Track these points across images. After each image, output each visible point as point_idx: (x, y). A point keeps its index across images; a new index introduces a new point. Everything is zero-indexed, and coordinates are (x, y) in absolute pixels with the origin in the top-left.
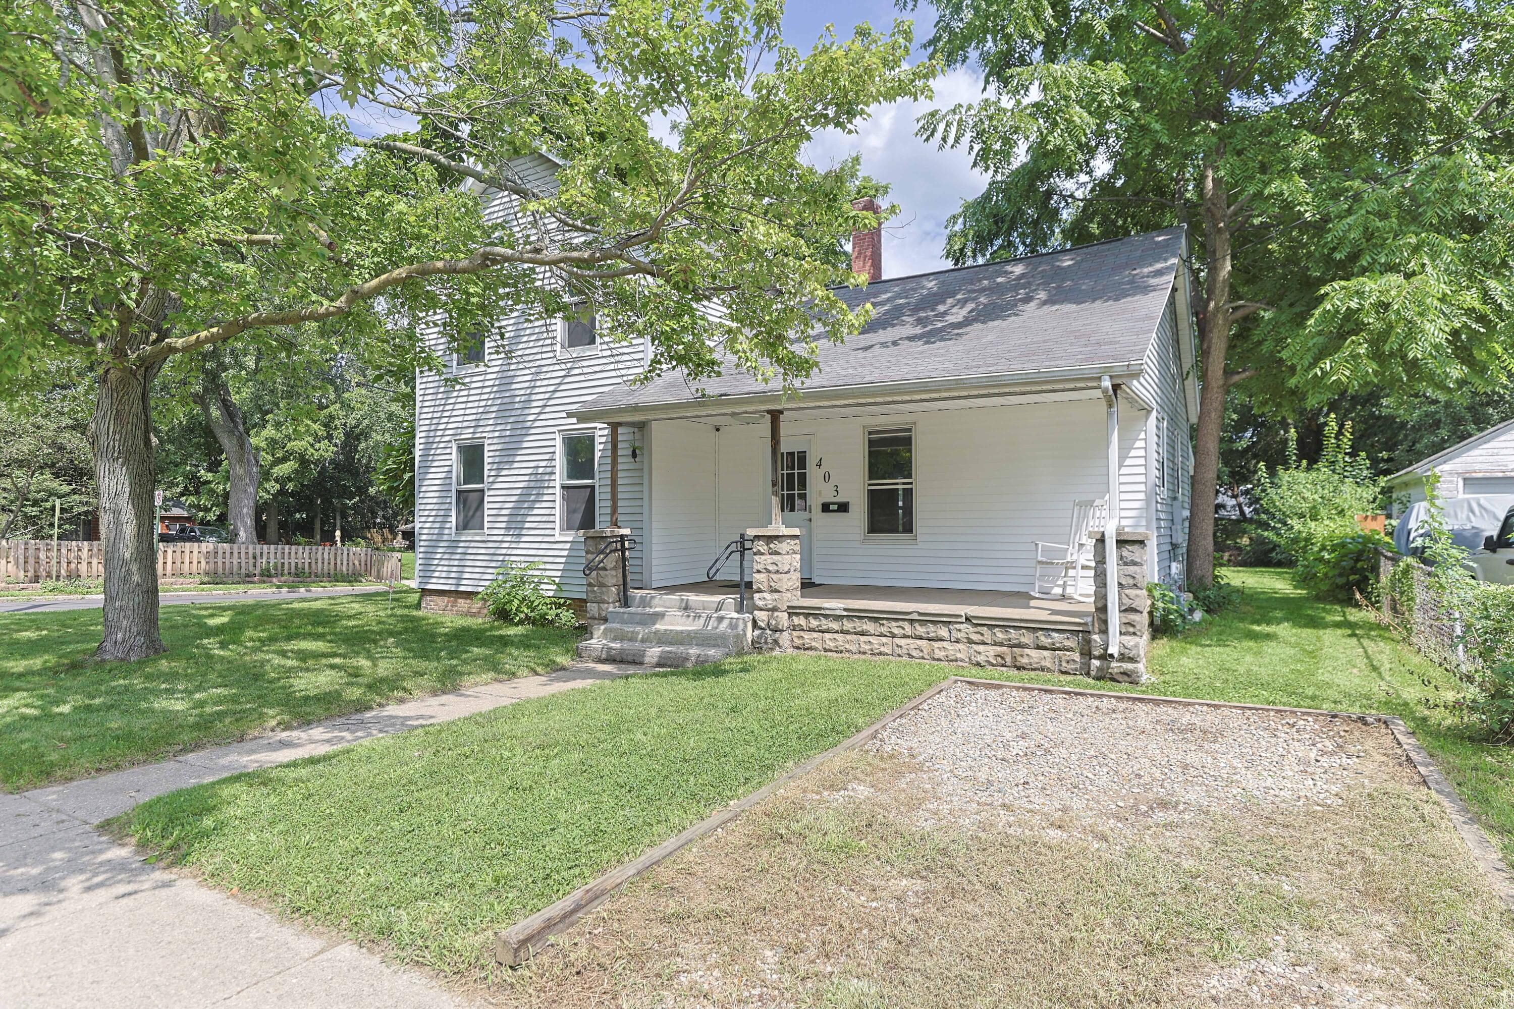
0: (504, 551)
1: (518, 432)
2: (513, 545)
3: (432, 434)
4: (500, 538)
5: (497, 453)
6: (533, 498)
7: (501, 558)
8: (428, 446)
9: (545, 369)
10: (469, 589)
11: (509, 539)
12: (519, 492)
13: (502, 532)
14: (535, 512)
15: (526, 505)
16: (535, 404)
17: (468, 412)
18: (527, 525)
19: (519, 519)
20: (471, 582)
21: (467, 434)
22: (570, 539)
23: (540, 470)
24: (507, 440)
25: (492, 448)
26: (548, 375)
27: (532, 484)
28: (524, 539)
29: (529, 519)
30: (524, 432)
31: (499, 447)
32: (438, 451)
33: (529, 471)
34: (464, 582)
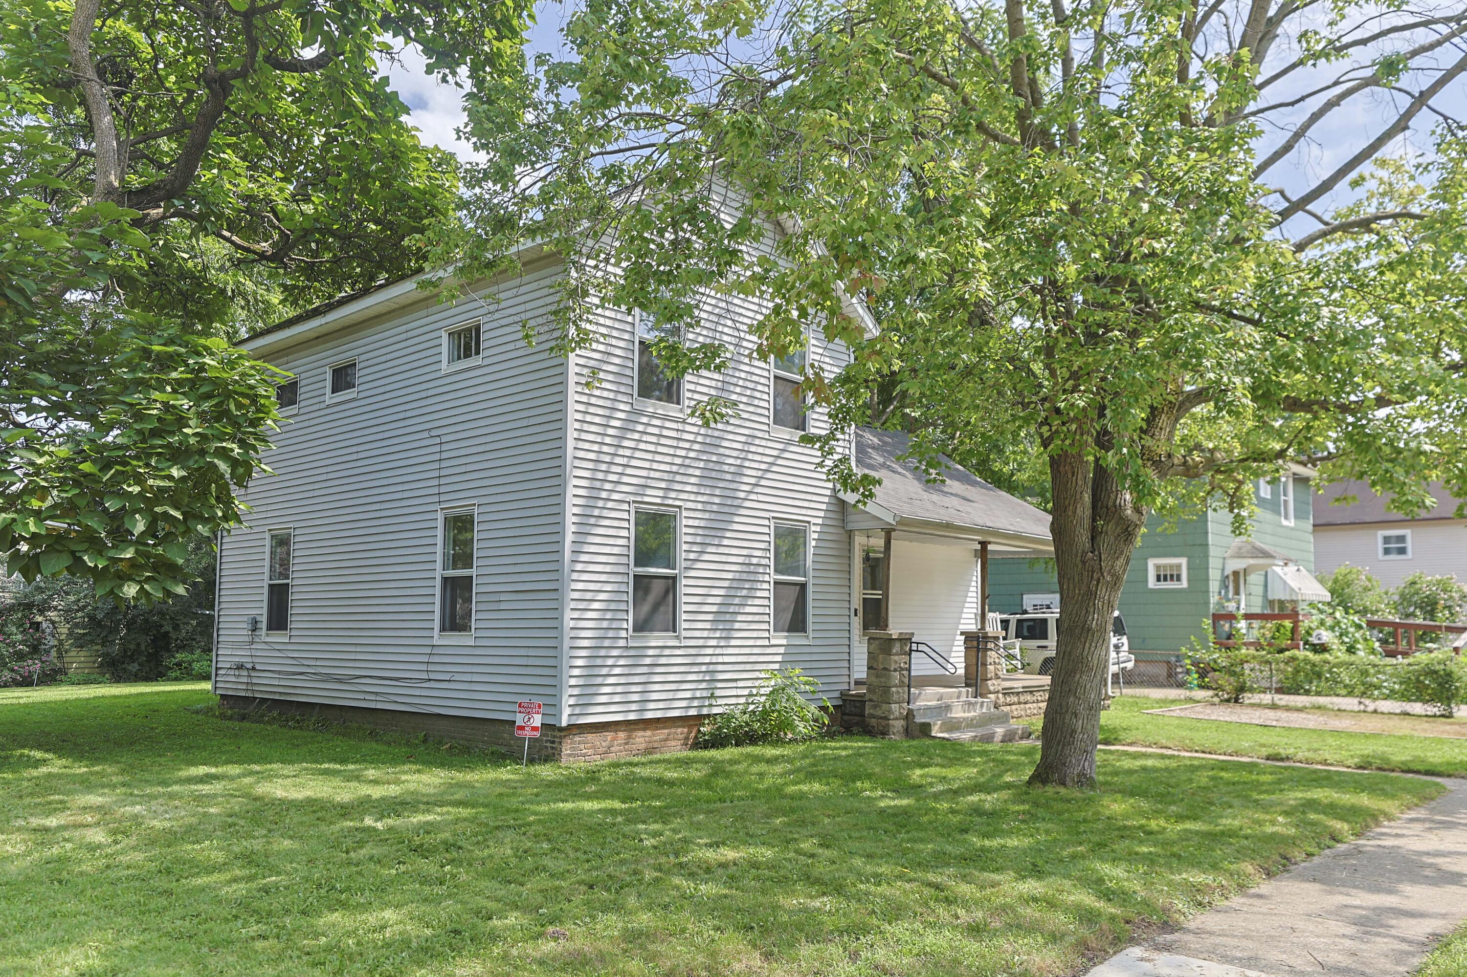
0: (707, 660)
1: (726, 509)
2: (718, 651)
3: (598, 484)
4: (700, 642)
5: (700, 532)
6: (744, 592)
7: (704, 668)
8: (591, 503)
9: (757, 442)
10: (659, 714)
11: (713, 643)
12: (726, 584)
13: (705, 634)
14: (748, 609)
15: (737, 601)
16: (746, 480)
17: (655, 466)
18: (737, 626)
19: (728, 617)
20: (661, 705)
21: (653, 497)
22: (784, 642)
23: (755, 561)
24: (713, 516)
25: (691, 522)
26: (760, 450)
27: (744, 576)
28: (733, 642)
29: (740, 618)
30: (733, 510)
31: (702, 523)
32: (605, 513)
33: (740, 560)
34: (652, 706)
